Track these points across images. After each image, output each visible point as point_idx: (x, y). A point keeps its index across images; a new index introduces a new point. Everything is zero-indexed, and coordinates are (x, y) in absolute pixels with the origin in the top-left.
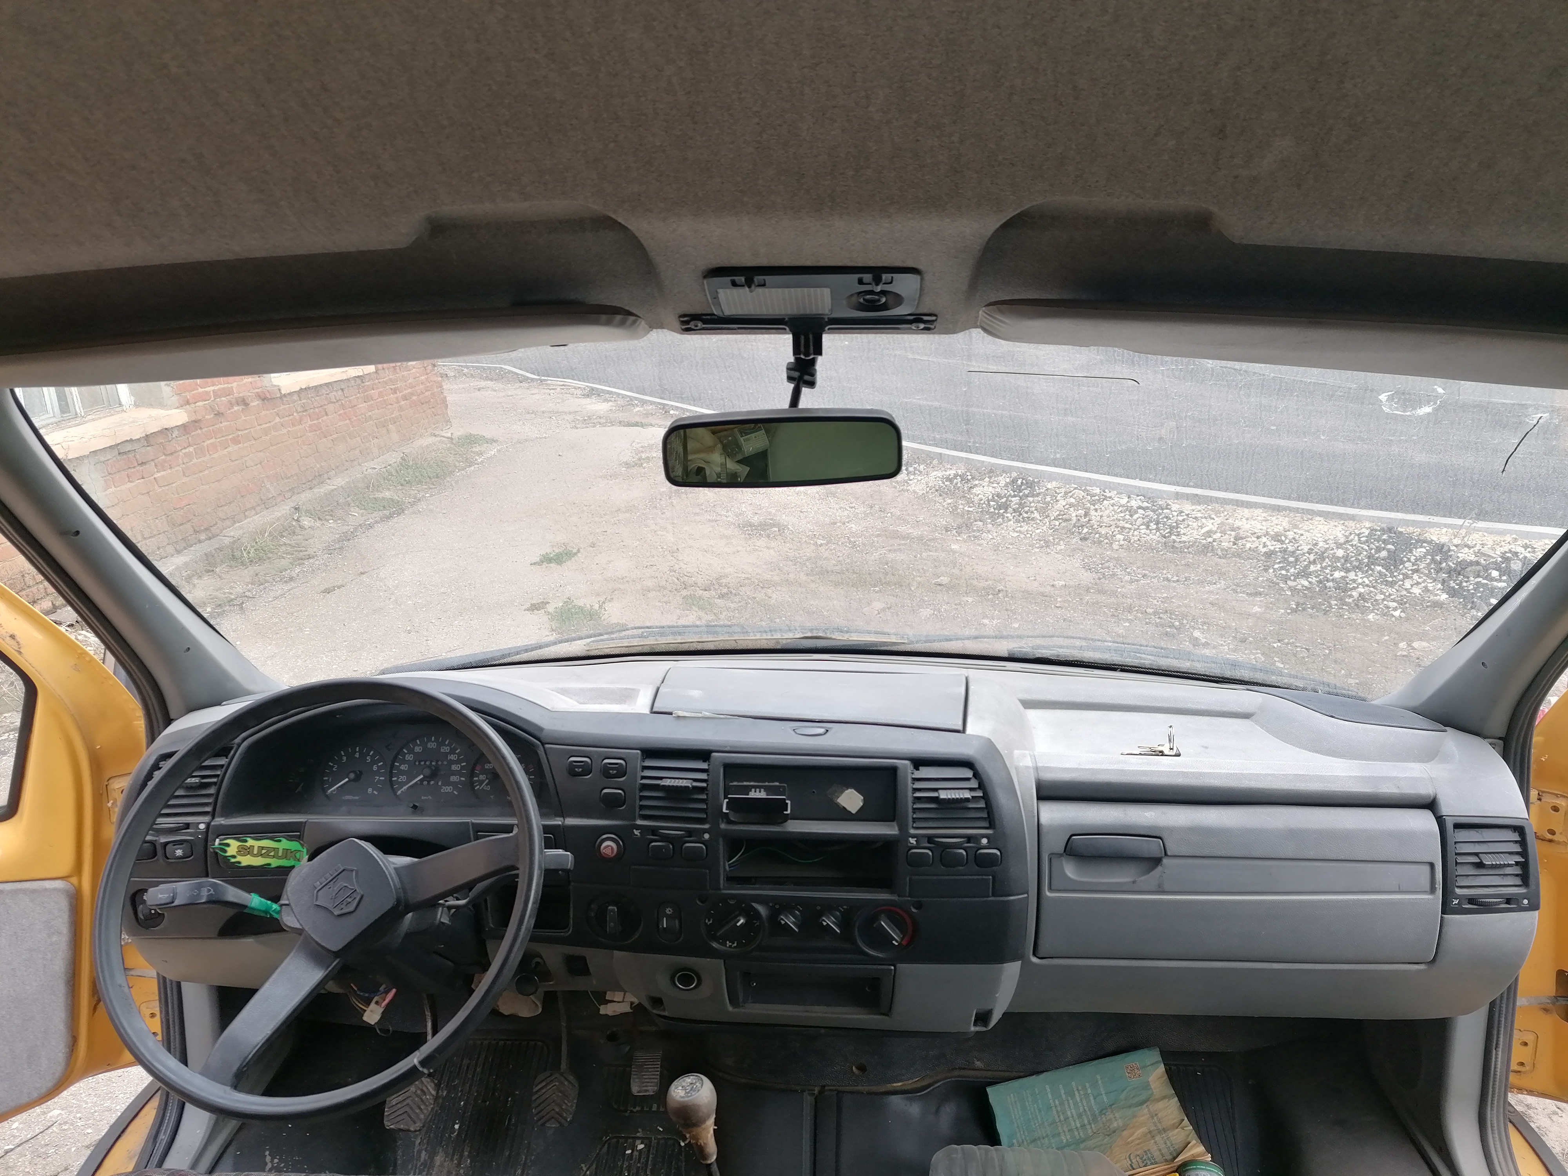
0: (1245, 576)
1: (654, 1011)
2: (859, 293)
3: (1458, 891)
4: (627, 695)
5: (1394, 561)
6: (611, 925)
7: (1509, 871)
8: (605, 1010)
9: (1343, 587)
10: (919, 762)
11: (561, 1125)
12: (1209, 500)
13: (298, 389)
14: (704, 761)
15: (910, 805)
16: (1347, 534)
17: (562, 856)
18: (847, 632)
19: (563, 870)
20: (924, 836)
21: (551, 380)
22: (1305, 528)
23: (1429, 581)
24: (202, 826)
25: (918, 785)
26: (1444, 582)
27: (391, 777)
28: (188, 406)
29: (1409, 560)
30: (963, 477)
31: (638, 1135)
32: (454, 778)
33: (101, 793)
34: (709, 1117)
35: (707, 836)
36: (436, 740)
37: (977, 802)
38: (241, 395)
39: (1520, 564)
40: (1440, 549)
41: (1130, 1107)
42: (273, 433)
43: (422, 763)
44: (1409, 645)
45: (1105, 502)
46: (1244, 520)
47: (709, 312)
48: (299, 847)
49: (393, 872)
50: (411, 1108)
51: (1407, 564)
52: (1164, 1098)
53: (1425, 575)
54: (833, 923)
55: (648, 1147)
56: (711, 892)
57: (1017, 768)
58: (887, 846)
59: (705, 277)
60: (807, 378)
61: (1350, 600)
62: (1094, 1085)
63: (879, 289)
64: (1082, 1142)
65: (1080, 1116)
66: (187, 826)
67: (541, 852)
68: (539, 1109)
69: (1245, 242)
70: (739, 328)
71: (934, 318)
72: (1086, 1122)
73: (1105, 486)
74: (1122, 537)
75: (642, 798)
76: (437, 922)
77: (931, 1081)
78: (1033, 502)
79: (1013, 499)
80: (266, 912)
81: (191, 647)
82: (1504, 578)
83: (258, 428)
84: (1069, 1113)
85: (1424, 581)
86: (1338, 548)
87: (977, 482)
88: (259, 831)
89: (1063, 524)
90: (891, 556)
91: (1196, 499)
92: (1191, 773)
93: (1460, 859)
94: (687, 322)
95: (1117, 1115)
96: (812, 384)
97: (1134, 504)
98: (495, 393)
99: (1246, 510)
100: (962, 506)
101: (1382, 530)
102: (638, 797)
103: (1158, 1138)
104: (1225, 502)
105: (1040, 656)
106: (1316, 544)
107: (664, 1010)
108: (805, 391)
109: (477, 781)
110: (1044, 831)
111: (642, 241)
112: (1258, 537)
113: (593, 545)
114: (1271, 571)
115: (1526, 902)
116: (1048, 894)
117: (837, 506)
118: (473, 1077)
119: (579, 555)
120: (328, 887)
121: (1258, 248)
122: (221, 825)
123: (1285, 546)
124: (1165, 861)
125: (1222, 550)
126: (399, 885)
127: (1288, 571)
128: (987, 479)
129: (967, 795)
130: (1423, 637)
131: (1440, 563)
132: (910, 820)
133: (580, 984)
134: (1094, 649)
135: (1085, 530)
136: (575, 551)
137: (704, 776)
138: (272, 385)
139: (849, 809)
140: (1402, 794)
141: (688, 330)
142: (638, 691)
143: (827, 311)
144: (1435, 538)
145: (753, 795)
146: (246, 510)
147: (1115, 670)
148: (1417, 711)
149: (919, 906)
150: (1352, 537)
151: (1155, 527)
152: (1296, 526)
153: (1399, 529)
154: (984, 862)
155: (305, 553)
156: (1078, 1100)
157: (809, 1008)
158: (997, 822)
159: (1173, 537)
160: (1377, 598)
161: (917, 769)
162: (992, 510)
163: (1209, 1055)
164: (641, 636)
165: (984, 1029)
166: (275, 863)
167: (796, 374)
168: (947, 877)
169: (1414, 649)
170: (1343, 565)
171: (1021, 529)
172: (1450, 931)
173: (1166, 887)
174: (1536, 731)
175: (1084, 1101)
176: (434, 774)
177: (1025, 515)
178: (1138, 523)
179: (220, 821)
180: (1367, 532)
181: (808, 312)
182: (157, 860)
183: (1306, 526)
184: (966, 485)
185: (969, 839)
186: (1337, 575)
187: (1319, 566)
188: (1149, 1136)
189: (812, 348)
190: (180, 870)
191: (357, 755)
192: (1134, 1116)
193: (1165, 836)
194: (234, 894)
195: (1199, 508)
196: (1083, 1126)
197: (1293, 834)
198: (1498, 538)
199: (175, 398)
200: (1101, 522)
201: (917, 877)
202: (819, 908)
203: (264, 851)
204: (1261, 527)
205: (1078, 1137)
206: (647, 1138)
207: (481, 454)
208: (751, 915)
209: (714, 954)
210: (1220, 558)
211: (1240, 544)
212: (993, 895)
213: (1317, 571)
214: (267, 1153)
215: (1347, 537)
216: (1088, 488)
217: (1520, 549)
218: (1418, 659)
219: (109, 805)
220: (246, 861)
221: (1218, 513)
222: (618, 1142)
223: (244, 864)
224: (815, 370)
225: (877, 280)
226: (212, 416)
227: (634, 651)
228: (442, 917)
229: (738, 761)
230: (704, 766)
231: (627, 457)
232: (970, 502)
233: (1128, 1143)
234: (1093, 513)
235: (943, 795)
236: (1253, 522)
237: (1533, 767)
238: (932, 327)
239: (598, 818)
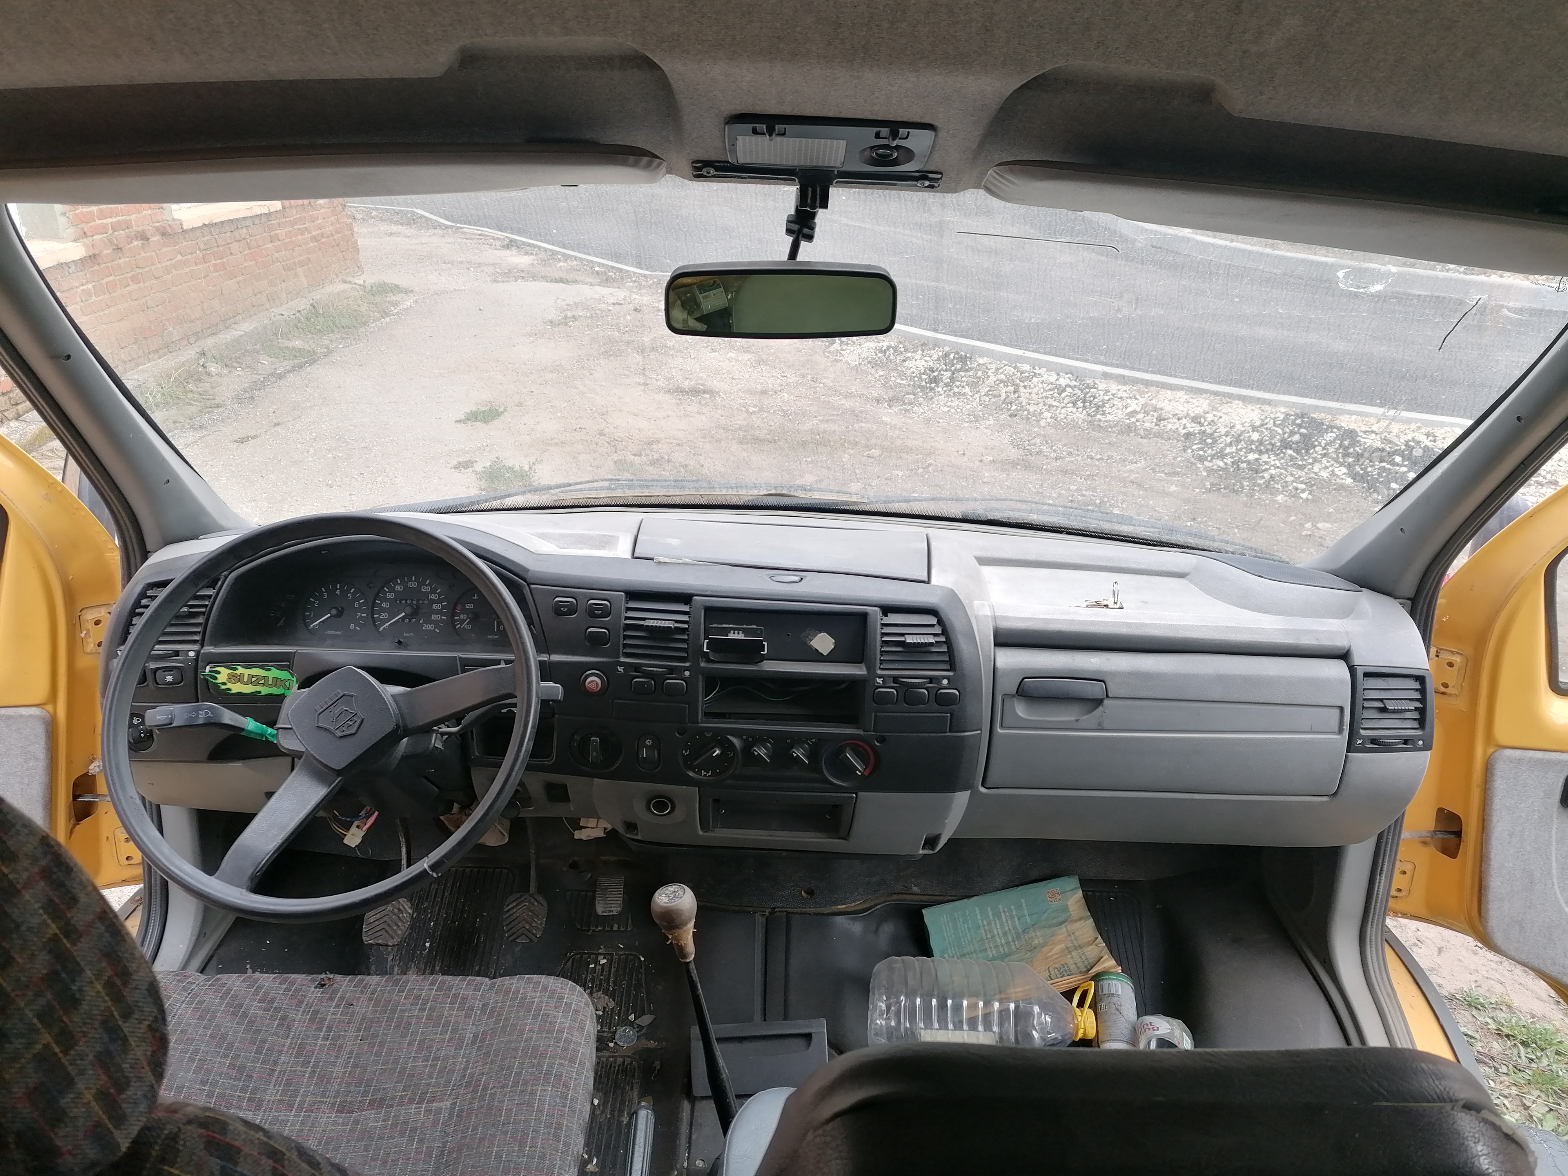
0: (1165, 456)
1: (628, 836)
2: (872, 148)
3: (1363, 732)
4: (607, 541)
5: (1306, 445)
6: (594, 754)
7: (1408, 715)
8: (578, 835)
9: (1256, 469)
10: (887, 609)
11: (531, 940)
12: (1134, 381)
13: (200, 225)
14: (686, 604)
15: (879, 648)
16: (1263, 417)
17: (554, 689)
18: (810, 490)
19: (554, 701)
20: (889, 676)
21: (468, 229)
22: (1224, 411)
23: (1336, 465)
24: (192, 654)
25: (887, 630)
26: (1349, 466)
27: (373, 614)
28: (85, 240)
29: (1320, 445)
30: (895, 349)
31: (600, 951)
32: (435, 617)
33: (74, 623)
34: (690, 920)
35: (687, 673)
36: (417, 580)
37: (940, 646)
38: (140, 229)
39: (1421, 451)
40: (1351, 434)
41: (1050, 926)
42: (175, 272)
43: (403, 602)
44: (1313, 525)
45: (1035, 379)
46: (1166, 401)
47: (722, 158)
48: (289, 676)
49: (390, 698)
50: (389, 925)
51: (1318, 449)
52: (1080, 919)
53: (1332, 458)
54: (802, 754)
55: (610, 962)
56: (690, 725)
57: (976, 617)
58: (853, 685)
59: (727, 123)
60: (806, 231)
61: (1261, 482)
62: (1019, 907)
63: (894, 144)
64: (1007, 956)
65: (1005, 934)
66: (177, 653)
67: (538, 683)
68: (510, 926)
69: (1243, 115)
70: (749, 177)
71: (939, 176)
72: (1010, 939)
73: (1034, 363)
74: (1049, 415)
75: (626, 637)
76: (432, 746)
77: (872, 904)
78: (965, 376)
79: (945, 373)
80: (262, 735)
81: (171, 479)
82: (1406, 463)
83: (159, 266)
84: (995, 932)
85: (1332, 465)
86: (1253, 431)
87: (909, 355)
88: (249, 660)
89: (993, 400)
90: (823, 426)
91: (1122, 380)
92: (1134, 623)
93: (1366, 704)
94: (700, 169)
95: (1038, 934)
96: (810, 238)
97: (1063, 382)
98: (407, 240)
99: (1169, 392)
100: (895, 379)
101: (1296, 415)
102: (622, 636)
103: (1073, 954)
104: (1148, 383)
105: (992, 518)
106: (1233, 427)
107: (637, 834)
108: (803, 244)
109: (458, 620)
110: (999, 674)
111: (672, 82)
112: (1179, 419)
113: (520, 404)
114: (1189, 451)
115: (1421, 742)
116: (999, 730)
117: (769, 375)
118: (442, 900)
119: (506, 414)
120: (328, 710)
121: (1253, 122)
122: (211, 653)
123: (1203, 428)
124: (1106, 702)
125: (1144, 430)
126: (397, 712)
127: (1205, 452)
128: (920, 352)
129: (931, 640)
130: (1328, 518)
131: (1348, 447)
132: (878, 661)
133: (559, 810)
134: (1044, 513)
135: (1014, 407)
136: (502, 409)
137: (685, 618)
138: (173, 219)
139: (821, 651)
140: (1320, 645)
141: (699, 177)
142: (618, 538)
143: (838, 164)
144: (1344, 425)
145: (731, 636)
146: (149, 353)
147: (1061, 532)
148: (1337, 573)
149: (882, 740)
150: (1267, 420)
151: (1082, 405)
152: (1215, 409)
153: (1312, 415)
154: (944, 701)
155: (213, 402)
156: (1004, 920)
157: (772, 832)
158: (957, 664)
159: (1099, 416)
160: (1287, 479)
161: (886, 616)
162: (924, 383)
163: (1121, 883)
164: (609, 489)
165: (931, 852)
166: (265, 691)
167: (796, 227)
168: (907, 714)
169: (1318, 528)
170: (1257, 447)
171: (952, 404)
172: (1353, 767)
173: (1105, 726)
174: (1441, 593)
175: (1009, 922)
176: (415, 613)
177: (956, 390)
178: (1066, 401)
179: (209, 649)
180: (1282, 417)
181: (820, 164)
182: (148, 685)
183: (1225, 408)
184: (898, 358)
185: (931, 679)
186: (1252, 457)
187: (1234, 448)
188: (1066, 951)
189: (818, 201)
190: (170, 695)
191: (338, 592)
192: (1053, 935)
193: (1107, 680)
194: (229, 717)
195: (1124, 388)
196: (1008, 943)
197: (1222, 679)
198: (1403, 427)
199: (71, 230)
200: (1029, 399)
201: (882, 714)
202: (788, 741)
203: (253, 679)
204: (1182, 409)
205: (1003, 952)
206: (609, 954)
207: (395, 304)
208: (727, 746)
209: (690, 782)
210: (1142, 437)
211: (1162, 425)
212: (950, 731)
213: (1232, 453)
214: (248, 966)
215: (1263, 420)
216: (1018, 365)
217: (1423, 438)
218: (1321, 538)
219: (83, 635)
220: (236, 688)
221: (1141, 393)
222: (581, 957)
223: (234, 691)
224: (815, 224)
225: (895, 135)
226: (111, 251)
227: (602, 502)
228: (436, 742)
229: (719, 605)
230: (686, 608)
231: (552, 315)
232: (902, 375)
233: (1048, 958)
234: (1022, 389)
235: (909, 639)
236: (1175, 404)
237: (1435, 626)
238: (936, 185)
239: (583, 655)
